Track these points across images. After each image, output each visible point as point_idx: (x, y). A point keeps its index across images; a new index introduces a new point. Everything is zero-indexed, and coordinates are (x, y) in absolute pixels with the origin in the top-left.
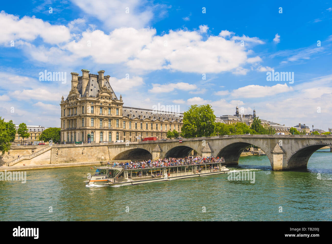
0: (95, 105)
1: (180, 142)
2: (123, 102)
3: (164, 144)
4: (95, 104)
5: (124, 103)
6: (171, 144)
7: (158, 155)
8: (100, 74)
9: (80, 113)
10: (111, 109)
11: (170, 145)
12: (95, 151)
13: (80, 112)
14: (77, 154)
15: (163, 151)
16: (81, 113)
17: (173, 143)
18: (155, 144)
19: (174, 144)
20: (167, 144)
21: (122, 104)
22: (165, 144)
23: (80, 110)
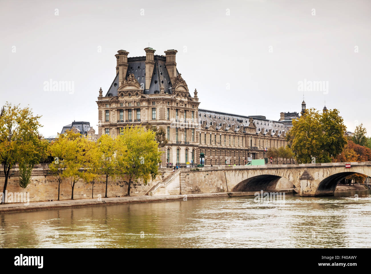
0: (172, 107)
1: (346, 166)
2: (199, 101)
3: (316, 169)
4: (171, 104)
5: (200, 103)
6: (330, 169)
7: (308, 184)
8: (168, 55)
9: (148, 118)
10: (187, 112)
11: (328, 171)
12: (215, 177)
13: (148, 116)
14: (200, 181)
15: (315, 179)
16: (150, 119)
17: (333, 169)
18: (299, 170)
19: (336, 169)
20: (322, 170)
21: (198, 104)
22: (319, 169)
23: (148, 114)
